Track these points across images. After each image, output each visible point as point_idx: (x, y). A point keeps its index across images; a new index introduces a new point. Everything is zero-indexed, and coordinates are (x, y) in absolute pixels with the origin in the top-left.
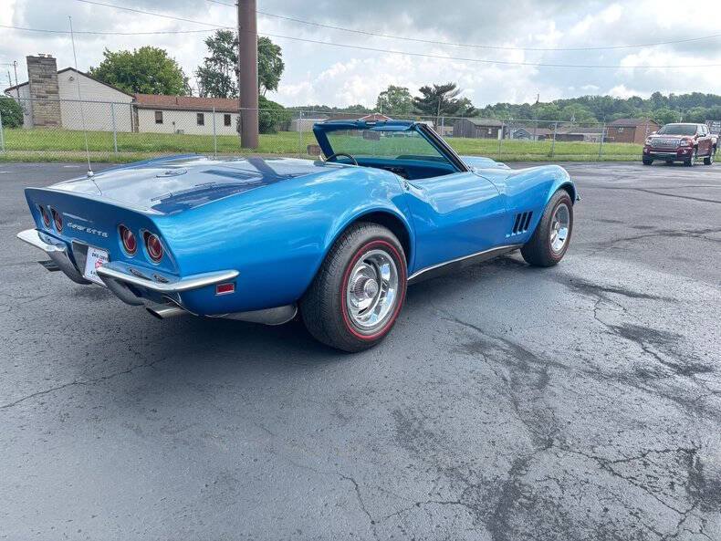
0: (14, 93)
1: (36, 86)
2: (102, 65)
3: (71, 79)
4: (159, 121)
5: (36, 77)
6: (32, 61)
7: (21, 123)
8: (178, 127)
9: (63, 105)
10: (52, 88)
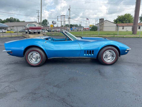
0: (97, 25)
1: (100, 24)
2: (117, 19)
3: (106, 22)
4: (123, 29)
5: (100, 22)
6: (100, 19)
7: (97, 30)
8: (127, 30)
9: (104, 27)
10: (102, 24)
